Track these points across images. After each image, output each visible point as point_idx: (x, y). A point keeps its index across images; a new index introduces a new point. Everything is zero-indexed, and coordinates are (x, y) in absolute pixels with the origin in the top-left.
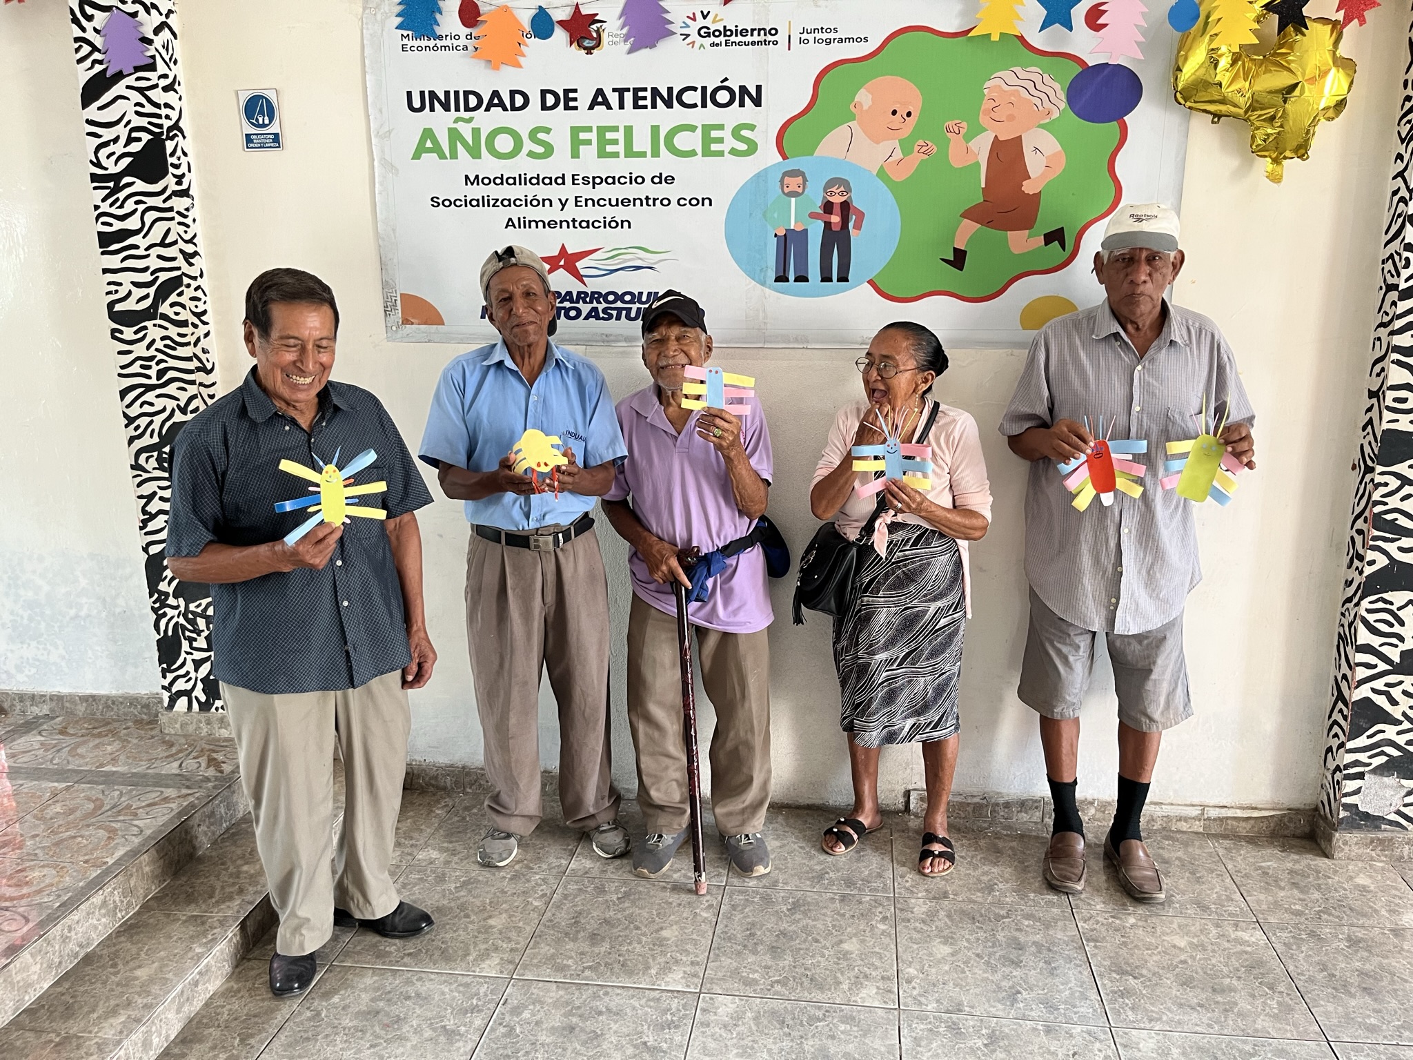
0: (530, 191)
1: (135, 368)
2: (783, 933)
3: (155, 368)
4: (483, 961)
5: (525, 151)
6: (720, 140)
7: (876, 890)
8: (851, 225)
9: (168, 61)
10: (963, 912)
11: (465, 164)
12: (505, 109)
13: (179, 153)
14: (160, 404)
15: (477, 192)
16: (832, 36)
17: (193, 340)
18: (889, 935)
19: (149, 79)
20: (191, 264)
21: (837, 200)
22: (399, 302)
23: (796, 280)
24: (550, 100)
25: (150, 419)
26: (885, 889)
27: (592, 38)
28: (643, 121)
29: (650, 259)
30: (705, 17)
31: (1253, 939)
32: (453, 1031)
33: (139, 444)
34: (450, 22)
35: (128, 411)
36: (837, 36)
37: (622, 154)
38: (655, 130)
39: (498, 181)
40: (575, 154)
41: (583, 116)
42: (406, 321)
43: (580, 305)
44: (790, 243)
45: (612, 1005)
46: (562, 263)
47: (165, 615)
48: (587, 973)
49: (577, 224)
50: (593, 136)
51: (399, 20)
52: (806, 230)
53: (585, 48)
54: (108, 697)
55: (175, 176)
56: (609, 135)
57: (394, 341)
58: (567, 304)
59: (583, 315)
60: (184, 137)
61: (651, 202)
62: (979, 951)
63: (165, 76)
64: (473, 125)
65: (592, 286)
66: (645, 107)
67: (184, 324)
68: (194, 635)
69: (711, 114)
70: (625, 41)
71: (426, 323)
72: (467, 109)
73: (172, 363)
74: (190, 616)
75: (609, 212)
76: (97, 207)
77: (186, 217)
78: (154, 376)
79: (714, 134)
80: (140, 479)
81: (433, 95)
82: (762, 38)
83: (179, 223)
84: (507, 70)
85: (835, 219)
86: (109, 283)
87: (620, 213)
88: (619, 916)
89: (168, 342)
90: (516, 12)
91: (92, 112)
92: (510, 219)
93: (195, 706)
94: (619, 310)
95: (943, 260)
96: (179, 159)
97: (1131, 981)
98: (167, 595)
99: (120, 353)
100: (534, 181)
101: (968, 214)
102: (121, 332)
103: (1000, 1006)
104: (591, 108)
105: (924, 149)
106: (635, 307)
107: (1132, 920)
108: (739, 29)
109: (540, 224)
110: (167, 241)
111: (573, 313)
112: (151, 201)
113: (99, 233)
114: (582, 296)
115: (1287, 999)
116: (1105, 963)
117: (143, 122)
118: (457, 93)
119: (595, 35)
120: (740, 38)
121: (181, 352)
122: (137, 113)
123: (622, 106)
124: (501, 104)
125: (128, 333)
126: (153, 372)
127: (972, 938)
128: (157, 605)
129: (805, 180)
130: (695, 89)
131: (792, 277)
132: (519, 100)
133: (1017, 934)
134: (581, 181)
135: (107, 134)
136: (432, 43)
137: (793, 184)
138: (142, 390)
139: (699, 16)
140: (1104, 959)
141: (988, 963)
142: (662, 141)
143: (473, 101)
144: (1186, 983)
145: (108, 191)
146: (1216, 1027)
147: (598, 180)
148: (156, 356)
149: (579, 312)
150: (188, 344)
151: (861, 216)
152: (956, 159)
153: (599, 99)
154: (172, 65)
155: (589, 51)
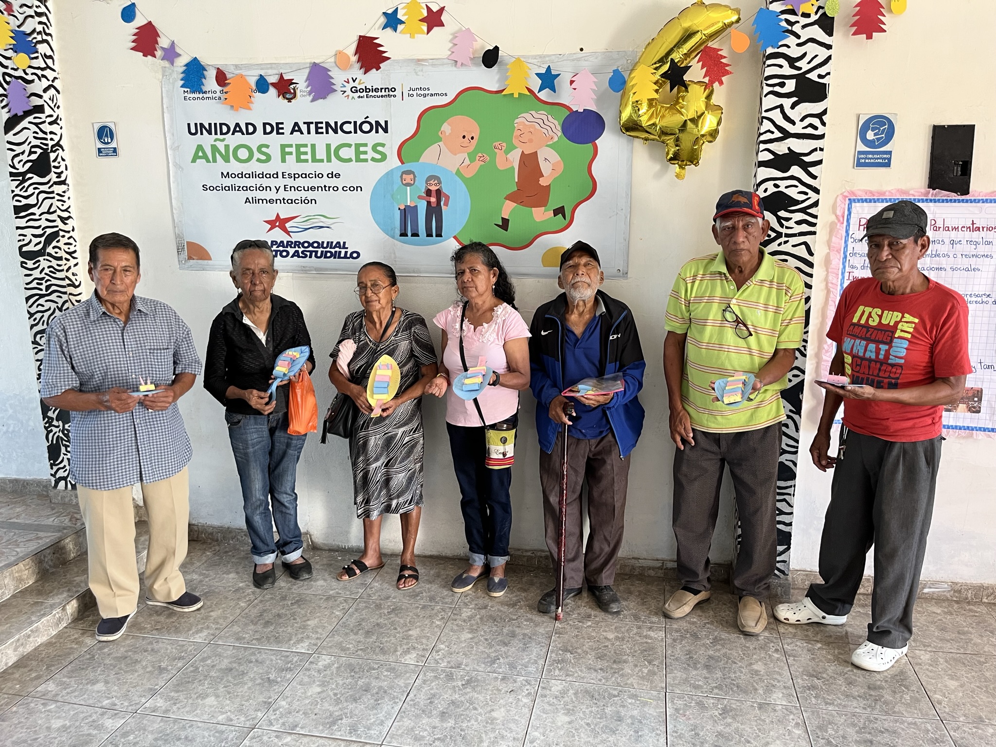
0: (258, 181)
1: (34, 285)
2: (378, 624)
3: (45, 284)
4: (197, 634)
5: (255, 158)
6: (365, 153)
7: (446, 603)
8: (442, 203)
9: (52, 106)
10: (491, 616)
11: (221, 165)
12: (243, 134)
13: (59, 159)
14: (47, 305)
15: (228, 182)
16: (427, 92)
17: (66, 268)
18: (440, 627)
19: (40, 118)
20: (66, 224)
21: (433, 188)
22: (186, 247)
23: (412, 235)
24: (268, 129)
25: (42, 314)
26: (451, 603)
27: (291, 93)
28: (321, 141)
29: (328, 222)
30: (354, 81)
31: (656, 636)
32: (164, 669)
33: (36, 329)
34: (210, 83)
35: (30, 310)
36: (429, 92)
37: (310, 161)
38: (328, 146)
39: (240, 176)
40: (283, 160)
41: (286, 138)
42: (190, 258)
43: (289, 249)
44: (408, 213)
45: (260, 659)
46: (277, 224)
47: (51, 431)
48: (254, 642)
49: (285, 201)
50: (293, 150)
51: (182, 82)
52: (416, 206)
53: (287, 99)
54: (24, 481)
55: (55, 173)
56: (302, 149)
57: (183, 269)
58: (281, 248)
59: (291, 255)
60: (63, 150)
61: (327, 189)
62: (488, 637)
63: (51, 116)
64: (225, 143)
65: (295, 238)
66: (322, 133)
67: (60, 259)
68: (68, 444)
69: (360, 137)
70: (310, 95)
71: (201, 259)
72: (222, 133)
73: (54, 281)
74: (66, 432)
75: (303, 194)
76: (13, 191)
77: (63, 196)
78: (44, 289)
79: (362, 149)
80: (36, 350)
81: (201, 125)
82: (387, 93)
83: (58, 200)
84: (243, 111)
85: (433, 200)
86: (20, 235)
87: (310, 195)
88: (288, 612)
89: (52, 269)
90: (247, 78)
91: (10, 137)
92: (247, 198)
93: (69, 486)
94: (311, 252)
95: (496, 224)
96: (59, 163)
97: (569, 655)
98: (52, 419)
99: (26, 275)
100: (261, 176)
101: (510, 197)
102: (26, 263)
103: (483, 666)
104: (292, 133)
105: (482, 158)
106: (320, 250)
107: (590, 623)
108: (374, 88)
109: (265, 201)
110: (51, 211)
111: (284, 254)
112: (42, 188)
113: (14, 206)
114: (289, 244)
115: (656, 669)
116: (559, 646)
117: (38, 142)
118: (215, 124)
119: (292, 91)
120: (374, 93)
121: (58, 275)
122: (35, 137)
123: (309, 133)
124: (241, 131)
125: (30, 264)
126: (43, 287)
127: (488, 631)
128: (47, 425)
129: (415, 177)
130: (350, 123)
131: (409, 234)
132: (251, 129)
133: (517, 629)
134: (287, 176)
135: (18, 149)
136: (201, 95)
137: (408, 178)
138: (37, 297)
139: (351, 81)
140: (559, 644)
141: (488, 644)
142: (333, 153)
143: (225, 129)
144: (600, 657)
145: (19, 182)
146: (603, 681)
147: (297, 176)
148: (44, 278)
149: (288, 253)
150: (62, 270)
151: (447, 198)
152: (501, 165)
153: (296, 128)
154: (56, 109)
155: (289, 100)
